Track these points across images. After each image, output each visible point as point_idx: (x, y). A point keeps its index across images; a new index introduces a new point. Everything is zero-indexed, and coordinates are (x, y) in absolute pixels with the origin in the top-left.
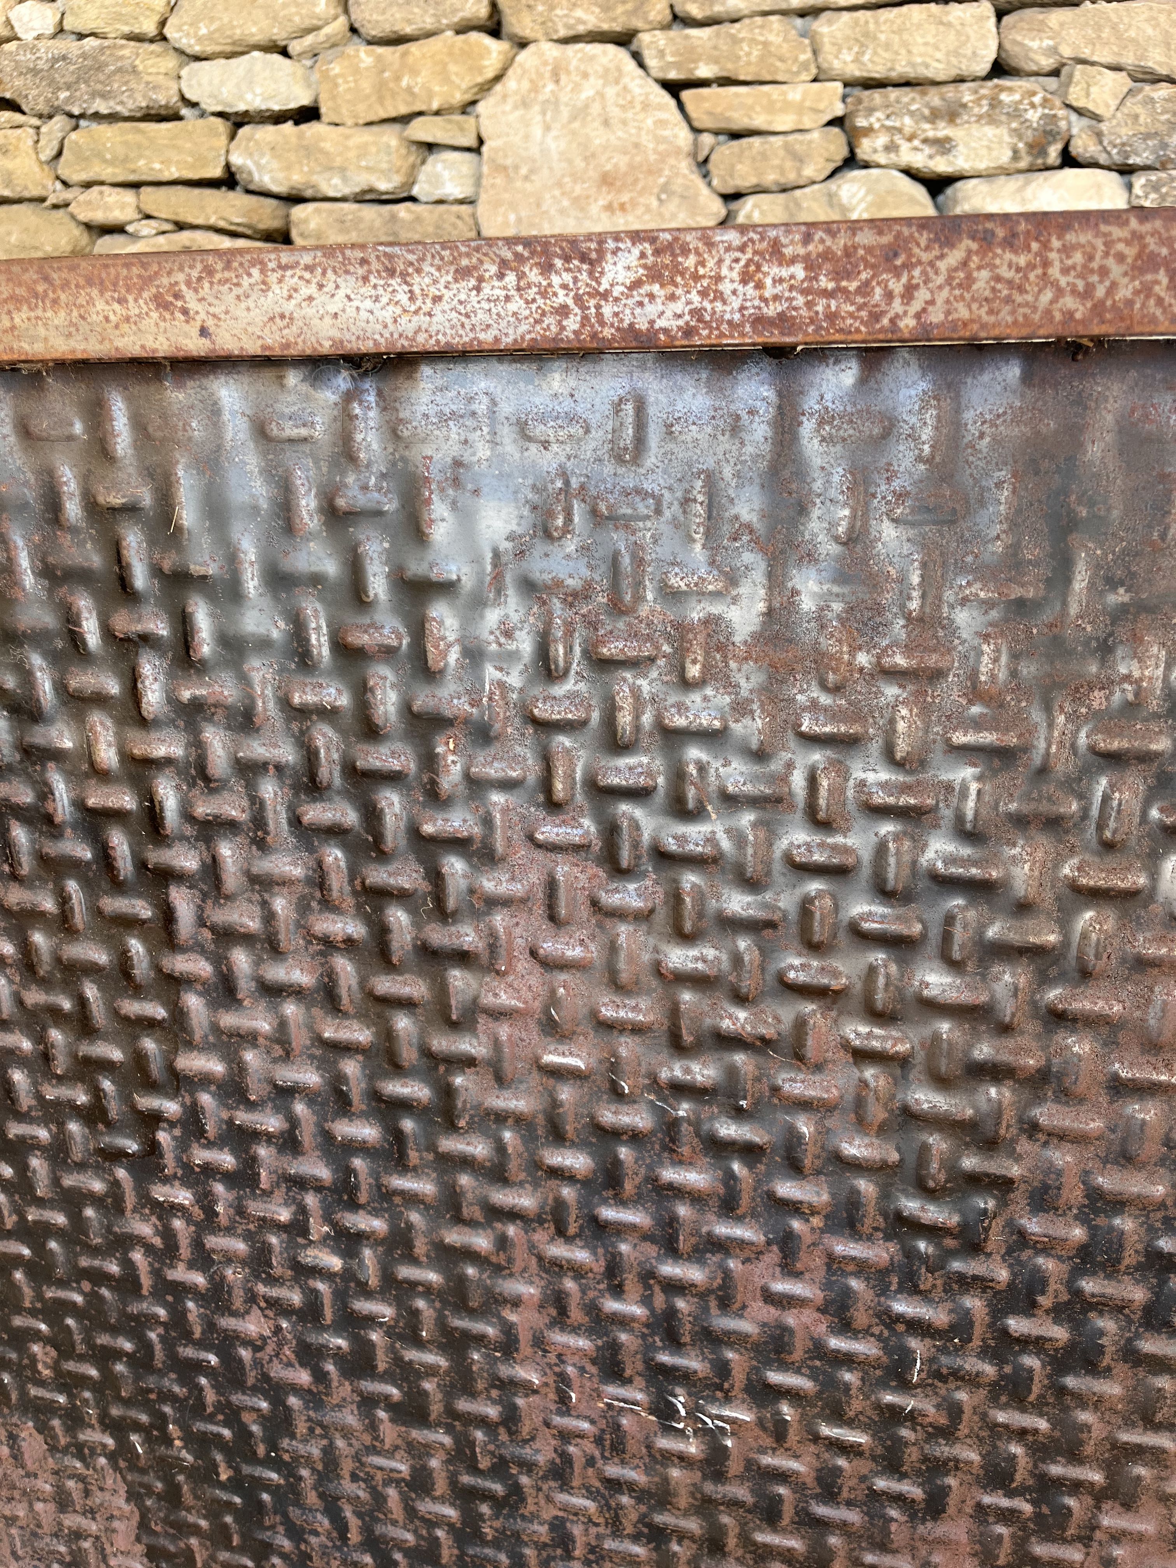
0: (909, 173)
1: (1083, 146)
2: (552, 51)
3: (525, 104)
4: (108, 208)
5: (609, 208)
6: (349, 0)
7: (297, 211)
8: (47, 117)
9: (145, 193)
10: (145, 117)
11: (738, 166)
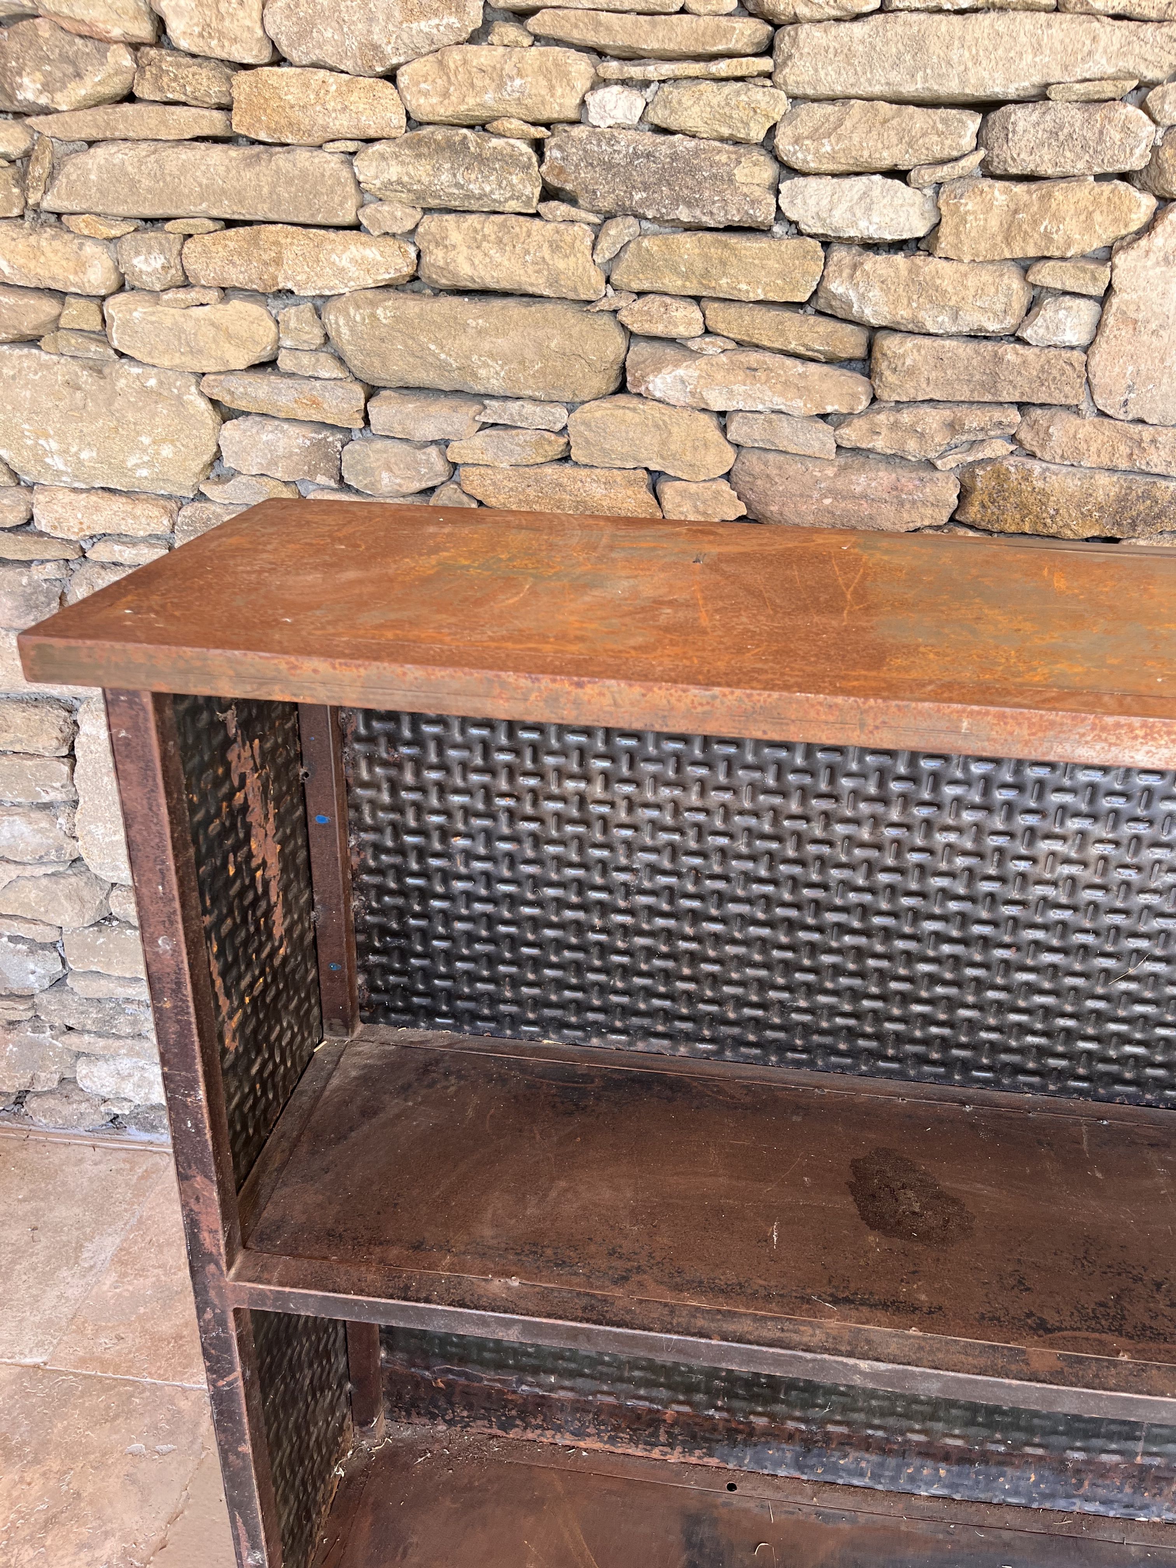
3: (1167, 261)
6: (995, 133)
7: (890, 344)
8: (609, 216)
9: (712, 308)
10: (730, 229)
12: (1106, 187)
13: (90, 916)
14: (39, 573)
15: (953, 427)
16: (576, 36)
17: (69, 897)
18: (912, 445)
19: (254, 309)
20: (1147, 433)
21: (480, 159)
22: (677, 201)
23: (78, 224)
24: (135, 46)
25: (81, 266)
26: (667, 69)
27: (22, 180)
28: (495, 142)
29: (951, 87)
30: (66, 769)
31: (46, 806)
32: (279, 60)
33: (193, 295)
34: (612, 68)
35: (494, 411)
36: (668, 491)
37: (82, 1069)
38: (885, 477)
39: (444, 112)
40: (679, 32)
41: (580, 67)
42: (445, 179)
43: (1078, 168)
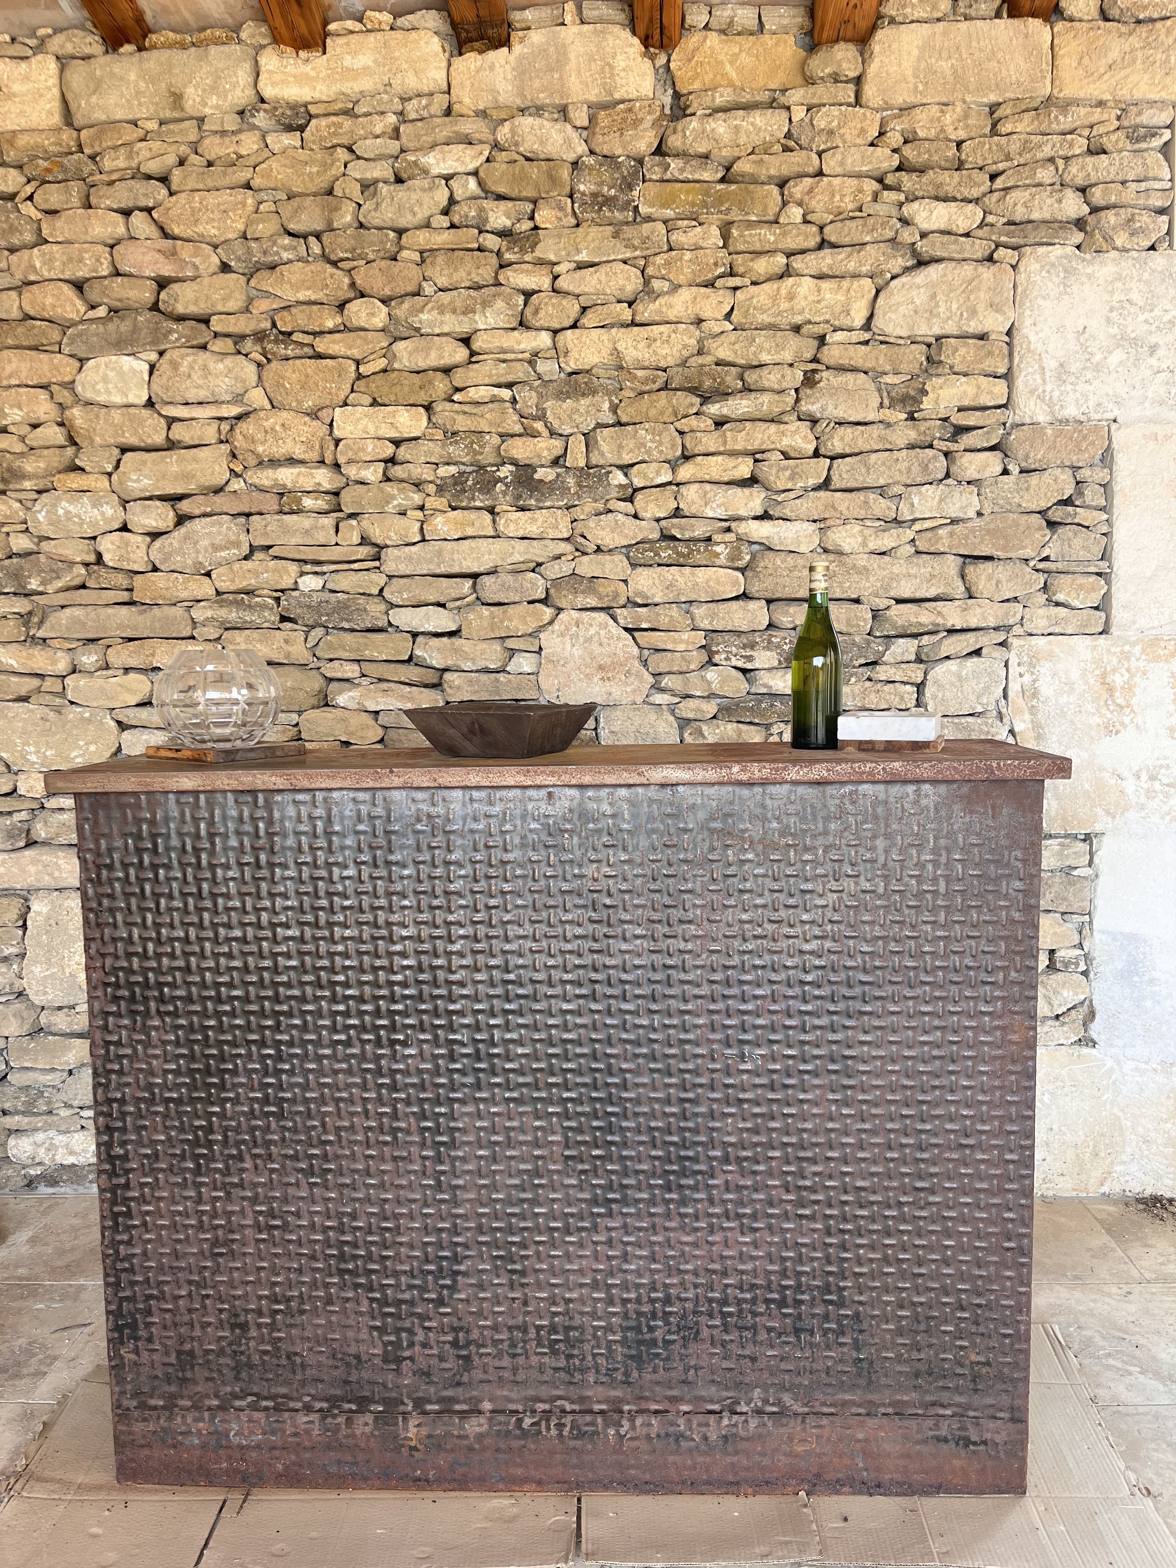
0: (735, 667)
2: (575, 614)
3: (562, 635)
4: (345, 672)
5: (602, 679)
6: (478, 587)
7: (447, 676)
8: (313, 627)
9: (364, 665)
10: (369, 630)
11: (659, 663)
12: (531, 606)
13: (26, 1029)
14: (17, 817)
16: (290, 556)
17: (15, 1016)
19: (142, 677)
21: (250, 606)
22: (342, 620)
23: (55, 643)
24: (87, 565)
25: (54, 662)
26: (333, 567)
27: (27, 624)
28: (257, 599)
29: (456, 570)
30: (21, 933)
31: (6, 959)
32: (155, 569)
33: (110, 672)
34: (308, 568)
37: (12, 1142)
39: (232, 588)
40: (335, 553)
41: (293, 568)
42: (233, 615)
43: (517, 599)
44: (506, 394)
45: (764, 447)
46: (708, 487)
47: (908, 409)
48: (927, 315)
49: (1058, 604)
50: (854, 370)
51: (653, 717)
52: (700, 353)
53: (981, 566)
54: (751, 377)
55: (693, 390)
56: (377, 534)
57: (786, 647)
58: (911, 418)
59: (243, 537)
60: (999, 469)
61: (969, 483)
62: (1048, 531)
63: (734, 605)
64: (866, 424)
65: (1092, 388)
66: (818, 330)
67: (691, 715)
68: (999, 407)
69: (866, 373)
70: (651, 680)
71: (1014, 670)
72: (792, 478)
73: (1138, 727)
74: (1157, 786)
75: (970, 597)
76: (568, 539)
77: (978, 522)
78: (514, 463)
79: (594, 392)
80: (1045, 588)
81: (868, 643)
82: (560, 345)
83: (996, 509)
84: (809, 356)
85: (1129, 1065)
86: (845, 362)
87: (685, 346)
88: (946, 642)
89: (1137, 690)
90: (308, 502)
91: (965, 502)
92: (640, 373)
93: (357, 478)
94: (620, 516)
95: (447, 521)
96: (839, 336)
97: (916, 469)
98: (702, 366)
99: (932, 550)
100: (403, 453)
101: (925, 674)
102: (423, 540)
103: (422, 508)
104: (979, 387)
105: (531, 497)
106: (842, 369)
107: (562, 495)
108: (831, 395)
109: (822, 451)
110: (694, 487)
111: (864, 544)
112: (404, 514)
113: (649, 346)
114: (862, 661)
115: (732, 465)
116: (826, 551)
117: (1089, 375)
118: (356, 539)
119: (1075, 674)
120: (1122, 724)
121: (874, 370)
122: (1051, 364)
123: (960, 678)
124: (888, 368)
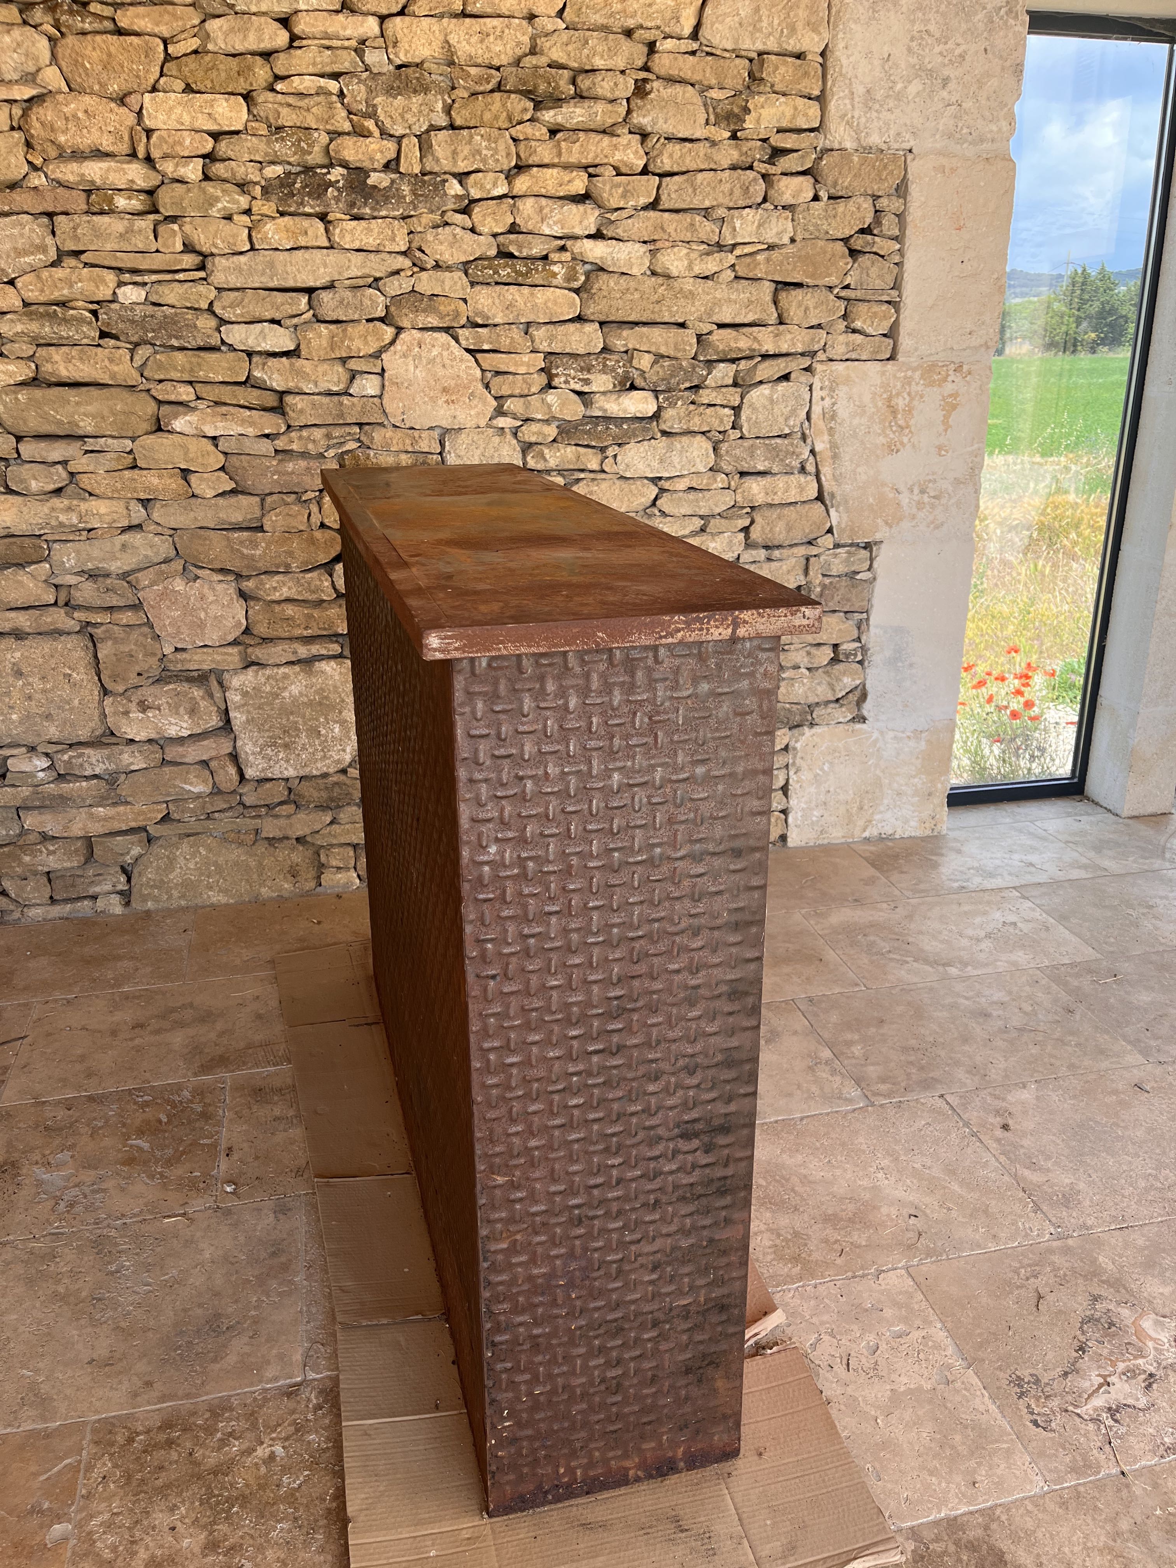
0: (573, 391)
1: (639, 382)
2: (417, 334)
3: (405, 356)
4: (179, 394)
5: (447, 402)
6: (315, 303)
7: (289, 399)
8: (137, 345)
9: (198, 386)
10: (200, 349)
11: (502, 386)
12: (371, 325)
15: (328, 436)
16: (106, 263)
18: (310, 446)
20: (416, 434)
21: (65, 320)
22: (170, 337)
26: (154, 277)
28: (72, 312)
29: (291, 284)
34: (127, 277)
35: (91, 444)
36: (193, 478)
38: (303, 464)
39: (42, 299)
40: (157, 261)
41: (111, 277)
42: (47, 330)
43: (356, 317)
44: (333, 86)
45: (597, 161)
46: (544, 201)
47: (732, 127)
48: (751, 28)
49: (854, 331)
50: (681, 81)
51: (497, 439)
52: (533, 52)
53: (793, 293)
54: (584, 83)
55: (527, 94)
56: (203, 242)
57: (620, 371)
58: (734, 137)
59: (49, 240)
60: (811, 195)
61: (784, 207)
62: (850, 260)
63: (572, 327)
64: (691, 141)
65: (893, 117)
66: (649, 36)
67: (533, 439)
68: (812, 130)
69: (693, 85)
70: (495, 403)
71: (817, 394)
72: (624, 196)
73: (914, 446)
74: (926, 499)
75: (781, 323)
76: (404, 253)
77: (791, 249)
78: (345, 165)
79: (426, 90)
80: (845, 317)
81: (694, 368)
82: (389, 33)
83: (807, 236)
84: (640, 63)
85: (891, 734)
86: (674, 72)
87: (518, 44)
88: (761, 367)
89: (915, 413)
90: (121, 202)
91: (781, 228)
92: (473, 71)
93: (175, 175)
94: (458, 230)
95: (277, 231)
96: (669, 44)
97: (737, 192)
98: (536, 67)
99: (751, 275)
100: (224, 148)
101: (742, 398)
102: (252, 249)
103: (248, 212)
104: (796, 109)
105: (365, 204)
106: (671, 80)
107: (398, 202)
108: (662, 108)
109: (651, 168)
110: (530, 202)
111: (690, 267)
112: (229, 218)
113: (482, 41)
114: (688, 385)
115: (567, 179)
116: (654, 273)
117: (891, 103)
118: (179, 247)
119: (867, 398)
120: (902, 443)
121: (700, 83)
122: (860, 90)
123: (772, 401)
124: (713, 82)
